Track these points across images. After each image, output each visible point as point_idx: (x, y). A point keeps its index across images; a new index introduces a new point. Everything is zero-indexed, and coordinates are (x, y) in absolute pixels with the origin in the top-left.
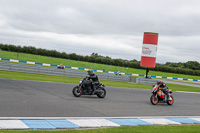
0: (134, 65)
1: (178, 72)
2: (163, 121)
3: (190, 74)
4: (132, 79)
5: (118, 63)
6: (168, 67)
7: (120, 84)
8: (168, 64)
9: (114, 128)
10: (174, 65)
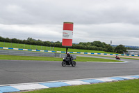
0: (58, 45)
1: (87, 49)
2: (78, 82)
3: (96, 49)
4: (57, 55)
5: (46, 44)
6: (81, 45)
7: (49, 59)
8: (80, 43)
9: (45, 89)
10: (85, 44)
